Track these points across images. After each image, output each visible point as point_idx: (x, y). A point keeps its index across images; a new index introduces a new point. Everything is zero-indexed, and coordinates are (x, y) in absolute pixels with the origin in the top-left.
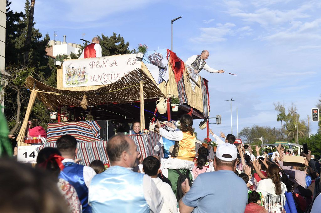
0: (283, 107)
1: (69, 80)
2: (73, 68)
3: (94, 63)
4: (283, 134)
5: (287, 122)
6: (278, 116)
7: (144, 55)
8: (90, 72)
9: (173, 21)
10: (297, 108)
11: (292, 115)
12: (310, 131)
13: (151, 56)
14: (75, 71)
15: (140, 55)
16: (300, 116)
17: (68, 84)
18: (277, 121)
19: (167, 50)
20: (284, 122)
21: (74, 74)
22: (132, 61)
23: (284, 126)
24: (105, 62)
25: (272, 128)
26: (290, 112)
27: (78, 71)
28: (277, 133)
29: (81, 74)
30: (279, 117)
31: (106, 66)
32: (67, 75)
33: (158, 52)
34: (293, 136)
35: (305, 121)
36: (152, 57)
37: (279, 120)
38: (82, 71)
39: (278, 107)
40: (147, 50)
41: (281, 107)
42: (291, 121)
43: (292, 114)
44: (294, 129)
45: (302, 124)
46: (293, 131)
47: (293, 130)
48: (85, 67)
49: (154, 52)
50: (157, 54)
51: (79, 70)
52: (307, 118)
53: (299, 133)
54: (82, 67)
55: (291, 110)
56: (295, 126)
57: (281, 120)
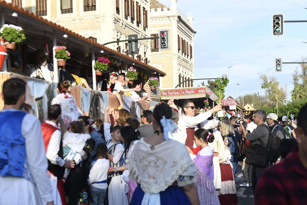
0: (266, 76)
4: (266, 99)
5: (269, 88)
6: (262, 84)
11: (273, 82)
18: (262, 89)
23: (267, 91)
26: (272, 80)
35: (283, 88)
39: (262, 76)
41: (264, 76)
42: (272, 87)
44: (275, 99)
45: (281, 90)
46: (274, 101)
52: (285, 86)
55: (272, 78)
57: (265, 87)
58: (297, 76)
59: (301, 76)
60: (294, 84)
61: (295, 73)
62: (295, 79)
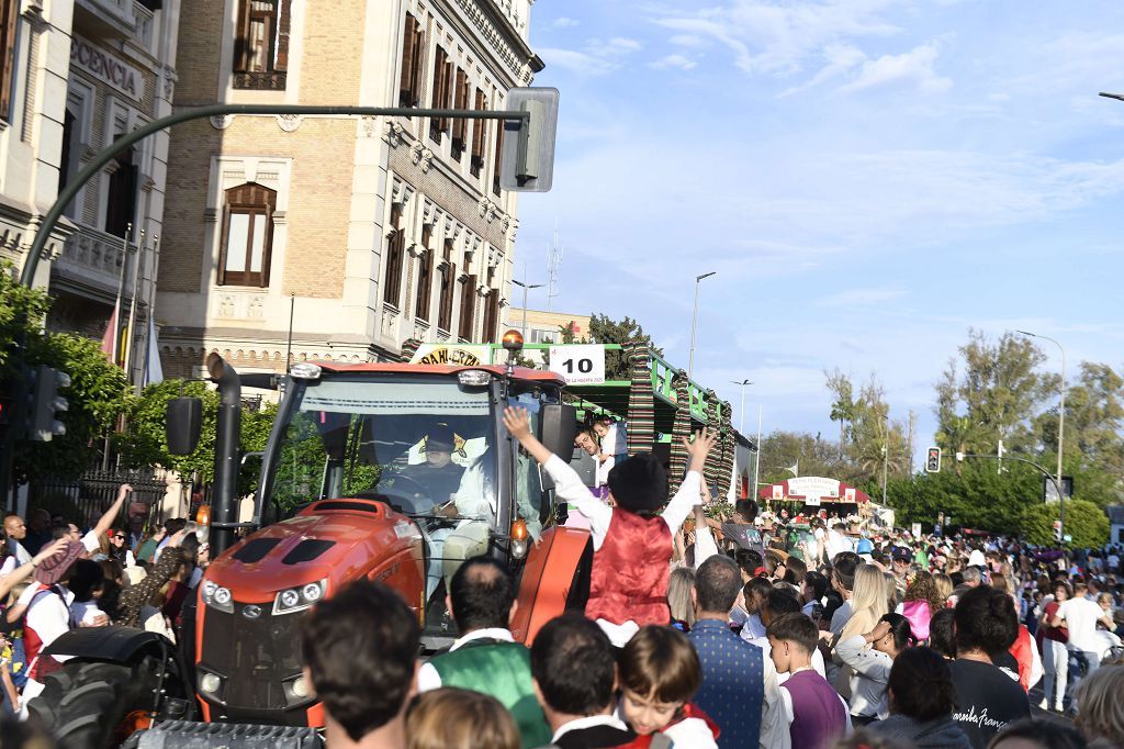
0: (847, 382)
4: (844, 457)
5: (856, 421)
6: (834, 406)
9: (699, 278)
10: (884, 390)
11: (870, 404)
16: (891, 408)
18: (830, 421)
20: (846, 423)
23: (847, 431)
26: (865, 398)
30: (838, 409)
34: (874, 472)
37: (835, 418)
39: (835, 381)
41: (842, 380)
42: (864, 421)
43: (868, 400)
44: (879, 455)
45: (894, 433)
46: (876, 460)
47: (877, 458)
52: (908, 418)
53: (888, 467)
55: (868, 392)
56: (883, 450)
57: (841, 417)
58: (952, 392)
59: (965, 392)
60: (940, 416)
61: (946, 380)
62: (946, 399)
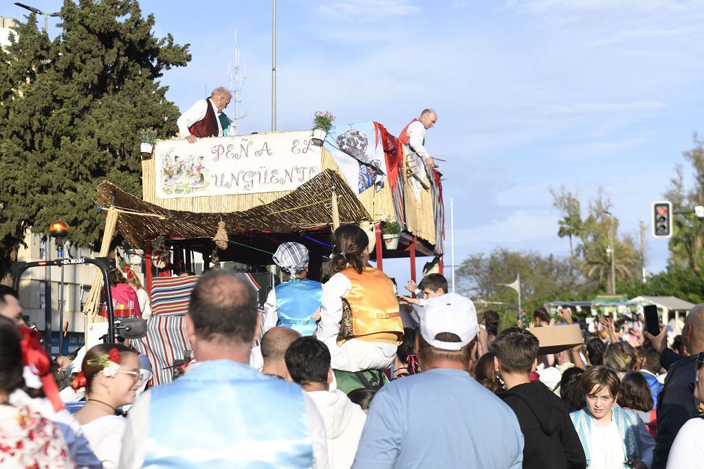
0: (574, 200)
1: (169, 183)
2: (176, 157)
3: (221, 149)
4: (574, 272)
5: (587, 238)
7: (327, 134)
8: (212, 168)
10: (611, 202)
11: (599, 220)
12: (645, 263)
13: (343, 138)
14: (181, 165)
15: (320, 134)
16: (620, 223)
17: (167, 191)
18: (559, 238)
19: (375, 123)
20: (577, 241)
21: (179, 171)
22: (302, 146)
23: (578, 249)
24: (245, 147)
25: (544, 255)
26: (594, 214)
27: (188, 165)
28: (558, 268)
29: (195, 172)
30: (565, 226)
31: (247, 156)
32: (163, 172)
33: (355, 128)
34: (601, 278)
35: (633, 235)
36: (344, 140)
37: (564, 235)
38: (196, 164)
39: (562, 199)
40: (332, 123)
41: (569, 199)
42: (596, 238)
43: (598, 216)
44: (605, 258)
45: (625, 246)
46: (602, 264)
47: (602, 261)
48: (202, 157)
49: (349, 128)
50: (354, 134)
51: (191, 163)
52: (639, 229)
53: (617, 271)
54: (196, 157)
55: (596, 208)
56: (608, 251)
57: (569, 233)
